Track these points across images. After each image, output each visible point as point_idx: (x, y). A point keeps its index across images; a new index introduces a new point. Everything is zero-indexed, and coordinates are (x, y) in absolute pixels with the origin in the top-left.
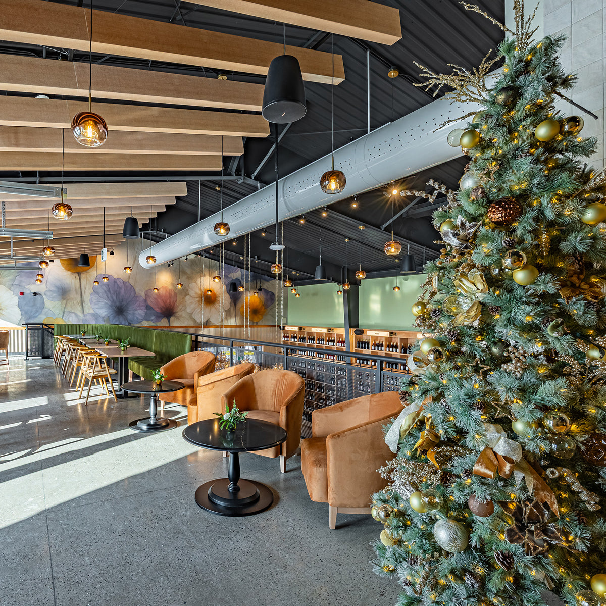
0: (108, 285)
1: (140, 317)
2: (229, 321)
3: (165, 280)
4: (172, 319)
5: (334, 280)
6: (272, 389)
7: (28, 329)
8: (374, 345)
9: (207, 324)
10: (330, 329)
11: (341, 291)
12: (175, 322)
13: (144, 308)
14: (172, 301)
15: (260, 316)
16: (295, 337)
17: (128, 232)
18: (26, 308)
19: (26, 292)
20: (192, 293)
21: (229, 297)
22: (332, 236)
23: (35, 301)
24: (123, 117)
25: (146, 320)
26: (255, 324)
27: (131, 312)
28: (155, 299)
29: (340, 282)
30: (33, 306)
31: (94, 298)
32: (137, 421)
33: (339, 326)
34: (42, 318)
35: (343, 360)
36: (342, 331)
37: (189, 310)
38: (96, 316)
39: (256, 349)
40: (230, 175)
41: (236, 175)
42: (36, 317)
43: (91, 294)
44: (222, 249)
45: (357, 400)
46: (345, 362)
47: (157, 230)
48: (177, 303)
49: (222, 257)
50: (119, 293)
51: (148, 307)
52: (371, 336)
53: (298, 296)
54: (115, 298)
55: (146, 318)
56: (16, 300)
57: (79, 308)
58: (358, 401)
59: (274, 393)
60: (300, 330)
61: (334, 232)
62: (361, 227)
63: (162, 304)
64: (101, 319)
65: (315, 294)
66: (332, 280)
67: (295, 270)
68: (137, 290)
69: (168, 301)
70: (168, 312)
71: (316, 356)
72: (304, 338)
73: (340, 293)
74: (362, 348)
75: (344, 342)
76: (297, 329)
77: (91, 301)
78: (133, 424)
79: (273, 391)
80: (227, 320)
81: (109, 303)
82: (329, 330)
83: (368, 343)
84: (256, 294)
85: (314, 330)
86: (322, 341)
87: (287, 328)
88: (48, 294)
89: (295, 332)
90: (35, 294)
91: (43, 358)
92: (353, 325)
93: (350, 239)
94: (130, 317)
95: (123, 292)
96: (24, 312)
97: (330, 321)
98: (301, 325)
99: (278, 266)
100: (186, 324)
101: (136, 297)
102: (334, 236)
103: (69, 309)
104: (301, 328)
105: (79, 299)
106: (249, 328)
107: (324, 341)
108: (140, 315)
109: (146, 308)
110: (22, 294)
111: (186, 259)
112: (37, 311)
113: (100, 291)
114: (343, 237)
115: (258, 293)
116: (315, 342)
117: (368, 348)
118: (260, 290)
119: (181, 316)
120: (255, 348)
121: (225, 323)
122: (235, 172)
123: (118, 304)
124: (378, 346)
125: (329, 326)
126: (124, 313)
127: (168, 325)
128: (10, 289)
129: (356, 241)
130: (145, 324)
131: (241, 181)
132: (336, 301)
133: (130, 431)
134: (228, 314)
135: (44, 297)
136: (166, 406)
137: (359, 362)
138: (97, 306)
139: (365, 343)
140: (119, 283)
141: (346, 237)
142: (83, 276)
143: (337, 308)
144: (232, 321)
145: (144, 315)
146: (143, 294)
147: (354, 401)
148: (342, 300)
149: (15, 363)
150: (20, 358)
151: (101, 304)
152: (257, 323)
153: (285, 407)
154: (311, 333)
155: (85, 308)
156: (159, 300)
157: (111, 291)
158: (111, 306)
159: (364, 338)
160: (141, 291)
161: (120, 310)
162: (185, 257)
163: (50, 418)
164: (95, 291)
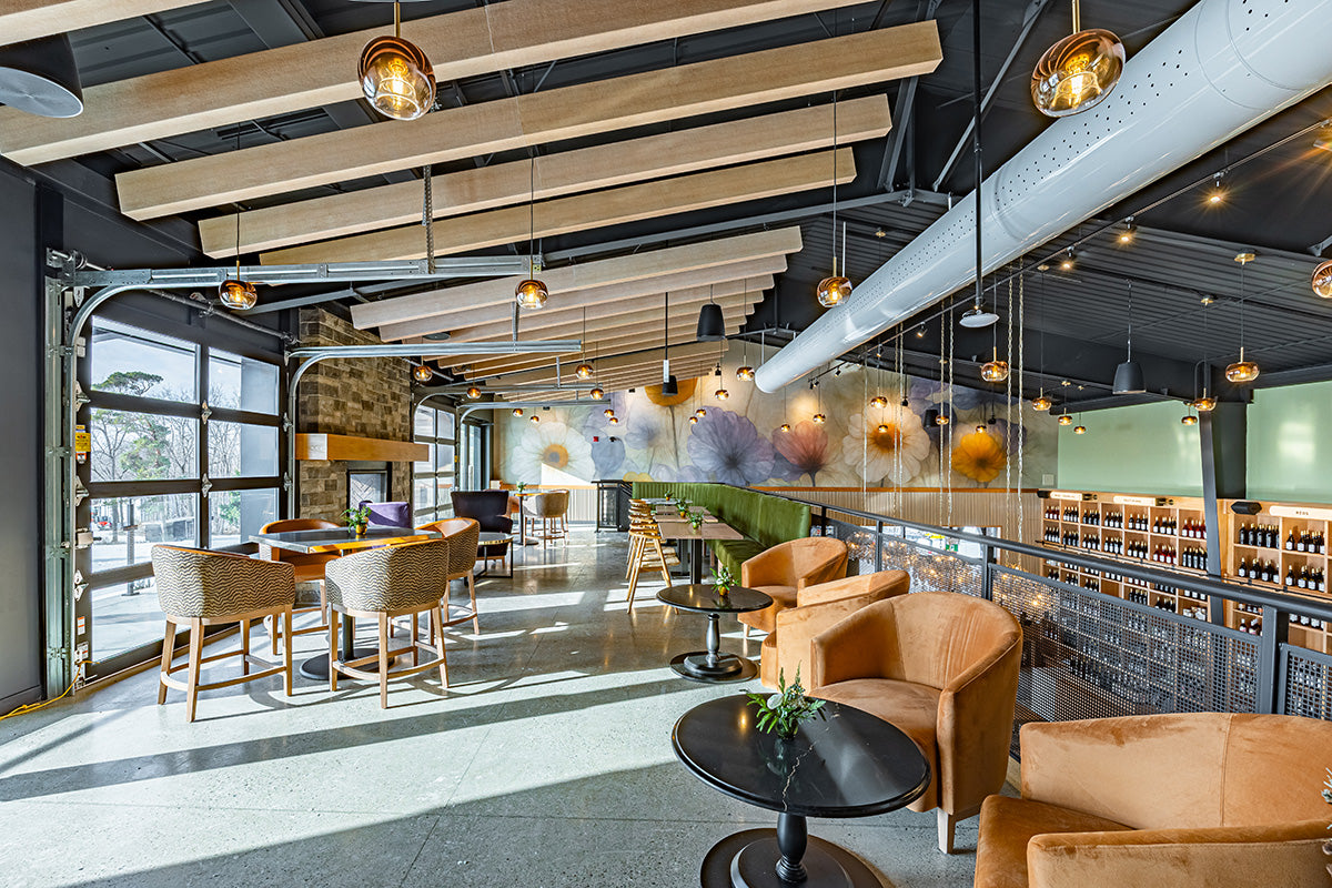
0: (714, 423)
1: (764, 473)
2: (927, 480)
3: (805, 411)
4: (818, 475)
5: (1173, 395)
6: (940, 638)
7: (599, 489)
8: (1294, 539)
9: (882, 486)
10: (1164, 500)
11: (1194, 418)
12: (823, 481)
13: (771, 457)
14: (818, 447)
15: (993, 471)
16: (1075, 513)
17: (705, 330)
18: (601, 459)
19: (602, 437)
20: (854, 431)
21: (927, 436)
22: (1163, 295)
23: (612, 448)
24: (614, 102)
25: (774, 477)
26: (982, 486)
27: (750, 464)
28: (790, 443)
29: (1190, 399)
30: (610, 456)
31: (694, 443)
32: (684, 656)
33: (1191, 493)
34: (622, 474)
35: (1199, 568)
36: (1197, 505)
37: (848, 461)
38: (696, 470)
39: (985, 533)
40: (884, 191)
41: (896, 190)
42: (614, 471)
43: (689, 438)
44: (899, 347)
45: (1179, 720)
46: (1205, 573)
47: (779, 326)
48: (828, 449)
49: (899, 363)
50: (731, 434)
51: (777, 456)
52: (1284, 518)
53: (1080, 431)
54: (724, 441)
55: (775, 474)
56: (589, 447)
57: (672, 458)
58: (1181, 725)
59: (945, 648)
60: (1084, 499)
61: (1168, 286)
62: (1242, 258)
63: (802, 451)
64: (703, 475)
65: (1125, 427)
66: (1168, 394)
67: (1068, 377)
68: (759, 429)
69: (812, 447)
70: (812, 464)
71: (1126, 555)
72: (1097, 516)
73: (1189, 422)
74: (1255, 543)
75: (1202, 529)
76: (1078, 497)
77: (689, 449)
78: (677, 661)
79: (942, 643)
80: (923, 478)
81: (716, 450)
82: (1161, 501)
83: (1274, 534)
84: (981, 430)
85: (1118, 500)
86: (1140, 522)
87: (1053, 495)
88: (631, 438)
89: (1075, 504)
90: (613, 439)
91: (619, 531)
92: (1227, 491)
93: (1214, 297)
94: (748, 472)
95: (736, 432)
96: (599, 465)
97: (1163, 483)
98: (1088, 490)
99: (999, 365)
100: (844, 484)
101: (758, 440)
102: (1167, 296)
103: (657, 459)
104: (1087, 496)
105: (672, 446)
106: (950, 494)
107: (1146, 523)
108: (765, 469)
109: (775, 457)
110: (596, 439)
111: (838, 373)
112: (615, 464)
113: (703, 431)
114: (1195, 295)
115: (984, 427)
116: (1122, 525)
117: (1274, 545)
118: (992, 422)
119: (834, 471)
120: (984, 530)
121: (919, 483)
122: (894, 184)
123: (729, 452)
124: (1307, 541)
125: (1162, 494)
126: (740, 466)
127: (811, 486)
128: (581, 433)
129: (1235, 299)
130: (773, 483)
131: (909, 200)
132: (1181, 438)
133: (668, 673)
134: (926, 466)
135: (625, 443)
136: (752, 633)
137: (1247, 575)
138: (697, 456)
139: (1264, 533)
140: (730, 419)
141: (1203, 294)
142: (676, 410)
143: (1183, 453)
144: (934, 481)
145: (770, 468)
146: (769, 436)
147: (1168, 721)
148: (1196, 437)
149: (580, 535)
150: (590, 529)
151: (704, 452)
152: (986, 484)
153: (950, 694)
154: (1117, 508)
155: (680, 459)
156: (796, 445)
157: (720, 433)
158: (719, 455)
159: (1261, 520)
160: (765, 431)
161: (732, 461)
162: (836, 370)
163: (565, 628)
164: (695, 433)
